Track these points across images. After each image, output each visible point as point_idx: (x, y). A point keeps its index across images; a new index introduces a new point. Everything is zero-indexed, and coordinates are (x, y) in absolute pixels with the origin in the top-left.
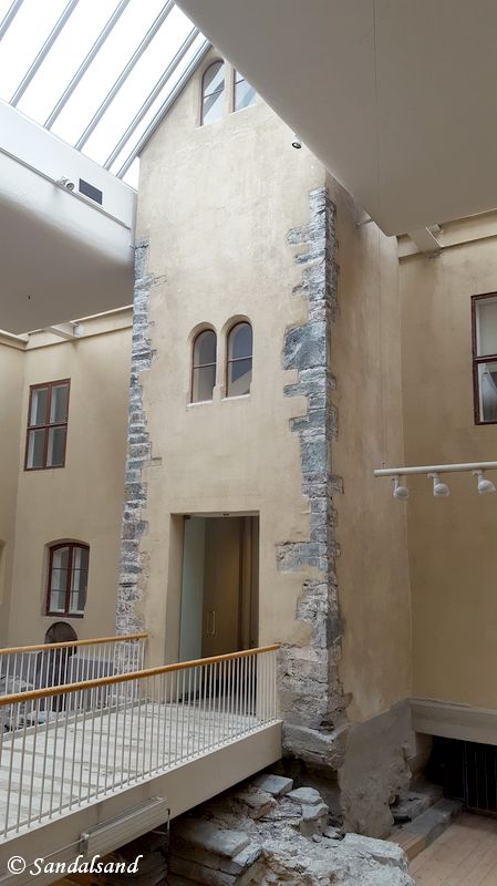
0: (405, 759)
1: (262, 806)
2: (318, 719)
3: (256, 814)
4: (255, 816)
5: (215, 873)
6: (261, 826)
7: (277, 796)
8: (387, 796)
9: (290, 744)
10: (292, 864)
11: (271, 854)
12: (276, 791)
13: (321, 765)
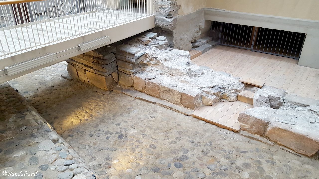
0: (200, 28)
1: (146, 41)
2: (167, 14)
3: (144, 43)
4: (144, 44)
5: (130, 59)
6: (145, 47)
7: (152, 38)
8: (191, 39)
9: (157, 22)
10: (154, 57)
11: (147, 54)
12: (151, 37)
13: (168, 29)
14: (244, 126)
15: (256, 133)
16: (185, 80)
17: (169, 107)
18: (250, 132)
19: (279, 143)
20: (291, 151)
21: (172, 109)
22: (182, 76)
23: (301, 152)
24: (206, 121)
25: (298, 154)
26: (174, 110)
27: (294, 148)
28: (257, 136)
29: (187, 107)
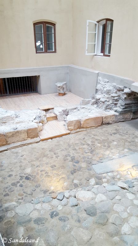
14: (71, 128)
15: (77, 129)
16: (19, 121)
17: (22, 145)
18: (75, 130)
19: (88, 127)
20: (94, 128)
21: (24, 145)
22: (14, 120)
23: (97, 125)
24: (51, 138)
25: (96, 127)
26: (26, 144)
27: (94, 126)
28: (78, 130)
29: (33, 138)
